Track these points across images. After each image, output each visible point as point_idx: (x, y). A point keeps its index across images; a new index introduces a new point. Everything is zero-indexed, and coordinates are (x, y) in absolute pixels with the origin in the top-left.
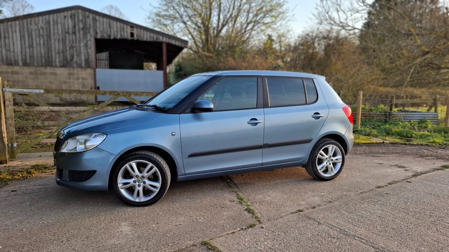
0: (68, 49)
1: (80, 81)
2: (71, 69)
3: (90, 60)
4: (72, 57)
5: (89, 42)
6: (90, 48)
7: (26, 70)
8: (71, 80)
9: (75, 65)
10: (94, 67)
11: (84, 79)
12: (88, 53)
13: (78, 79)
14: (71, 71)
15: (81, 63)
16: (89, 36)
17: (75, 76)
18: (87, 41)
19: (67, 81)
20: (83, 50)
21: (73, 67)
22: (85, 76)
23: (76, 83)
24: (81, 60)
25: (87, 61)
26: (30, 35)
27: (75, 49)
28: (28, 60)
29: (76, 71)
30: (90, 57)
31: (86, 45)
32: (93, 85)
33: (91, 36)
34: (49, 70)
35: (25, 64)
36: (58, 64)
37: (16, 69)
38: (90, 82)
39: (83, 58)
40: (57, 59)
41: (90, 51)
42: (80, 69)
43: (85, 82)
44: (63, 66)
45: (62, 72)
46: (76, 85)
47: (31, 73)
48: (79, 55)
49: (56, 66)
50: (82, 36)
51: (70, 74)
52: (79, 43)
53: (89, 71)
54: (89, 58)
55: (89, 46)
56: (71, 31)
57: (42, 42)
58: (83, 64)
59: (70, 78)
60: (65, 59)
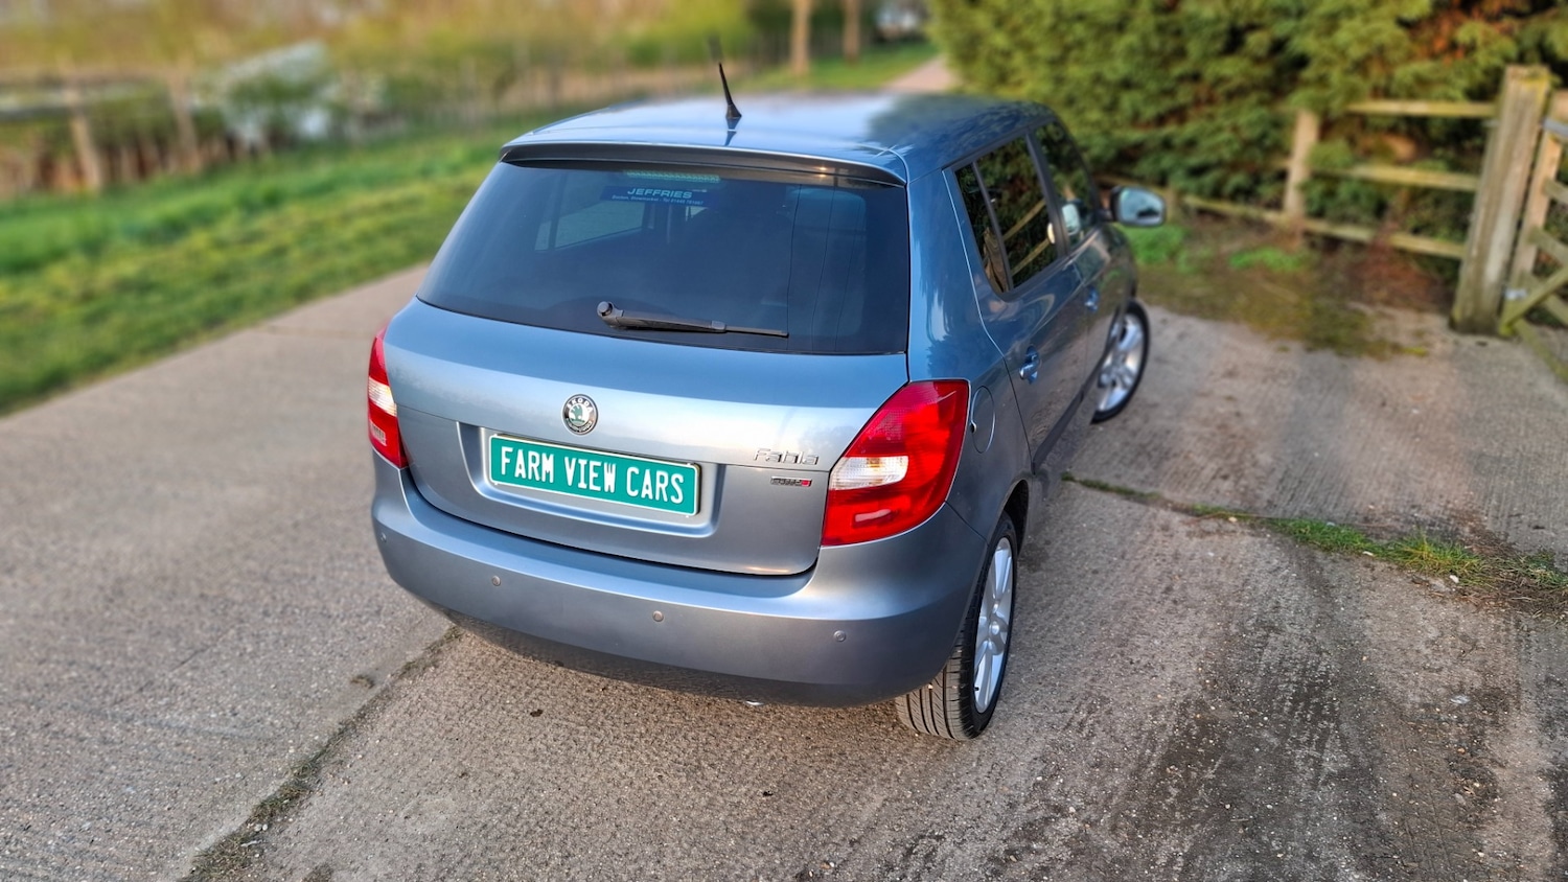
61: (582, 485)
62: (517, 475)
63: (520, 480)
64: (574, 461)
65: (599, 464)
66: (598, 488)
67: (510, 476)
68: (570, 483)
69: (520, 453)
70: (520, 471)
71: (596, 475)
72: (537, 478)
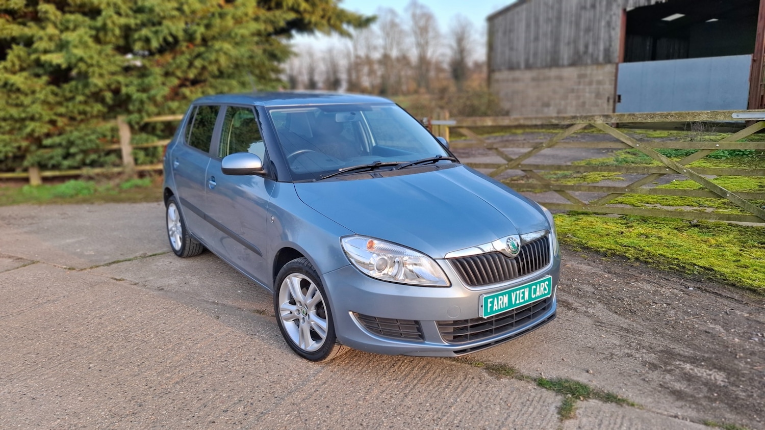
0: (582, 34)
1: (594, 86)
2: (583, 68)
3: (611, 49)
4: (586, 47)
5: (614, 18)
6: (614, 29)
7: (528, 75)
8: (581, 87)
9: (589, 61)
10: (617, 60)
11: (599, 83)
12: (610, 37)
13: (590, 83)
14: (583, 72)
15: (598, 55)
16: (614, 7)
17: (587, 80)
18: (611, 17)
19: (576, 87)
20: (603, 34)
21: (586, 65)
22: (601, 78)
23: (587, 90)
24: (599, 51)
25: (608, 52)
26: (537, 21)
27: (591, 34)
28: (531, 61)
29: (589, 70)
30: (613, 44)
31: (609, 24)
32: (613, 92)
33: (619, 6)
34: (554, 72)
35: (528, 67)
36: (566, 62)
37: (517, 74)
38: (608, 88)
39: (602, 47)
40: (566, 54)
41: (613, 33)
42: (595, 67)
43: (601, 87)
44: (573, 64)
45: (570, 73)
46: (587, 95)
47: (533, 79)
48: (595, 44)
49: (563, 66)
50: (604, 9)
51: (581, 76)
52: (599, 21)
53: (609, 68)
54: (610, 46)
55: (613, 24)
56: (588, 5)
57: (549, 29)
58: (601, 58)
59: (579, 83)
60: (577, 52)
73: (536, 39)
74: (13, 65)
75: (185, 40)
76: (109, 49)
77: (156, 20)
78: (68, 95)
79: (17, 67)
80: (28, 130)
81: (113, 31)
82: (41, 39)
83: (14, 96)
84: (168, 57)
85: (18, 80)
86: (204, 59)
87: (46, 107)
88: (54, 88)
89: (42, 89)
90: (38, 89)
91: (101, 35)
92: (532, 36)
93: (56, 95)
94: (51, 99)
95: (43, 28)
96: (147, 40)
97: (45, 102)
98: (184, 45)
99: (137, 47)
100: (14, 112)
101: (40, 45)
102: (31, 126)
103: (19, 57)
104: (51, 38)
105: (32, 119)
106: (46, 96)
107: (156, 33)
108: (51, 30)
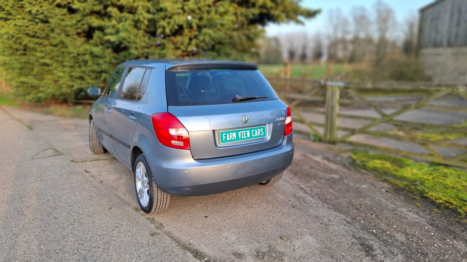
7: (450, 51)
26: (460, 11)
28: (453, 40)
35: (449, 45)
61: (243, 137)
62: (227, 140)
63: (229, 141)
64: (240, 132)
65: (246, 131)
66: (246, 137)
67: (226, 141)
68: (240, 138)
69: (228, 134)
70: (228, 139)
71: (246, 134)
72: (232, 139)
73: (458, 24)
74: (96, 42)
75: (187, 28)
76: (141, 32)
77: (169, 15)
78: (123, 59)
79: (99, 43)
80: (103, 78)
81: (143, 22)
82: (108, 27)
83: (96, 59)
84: (179, 39)
85: (97, 50)
86: (198, 39)
87: (111, 65)
88: (115, 55)
89: (109, 55)
90: (107, 55)
91: (139, 24)
92: (455, 22)
93: (117, 59)
94: (114, 61)
95: (110, 21)
96: (164, 28)
97: (110, 63)
98: (186, 31)
99: (159, 31)
100: (96, 68)
101: (108, 31)
102: (104, 76)
103: (99, 37)
104: (114, 26)
105: (105, 72)
106: (110, 59)
107: (169, 23)
108: (114, 22)
